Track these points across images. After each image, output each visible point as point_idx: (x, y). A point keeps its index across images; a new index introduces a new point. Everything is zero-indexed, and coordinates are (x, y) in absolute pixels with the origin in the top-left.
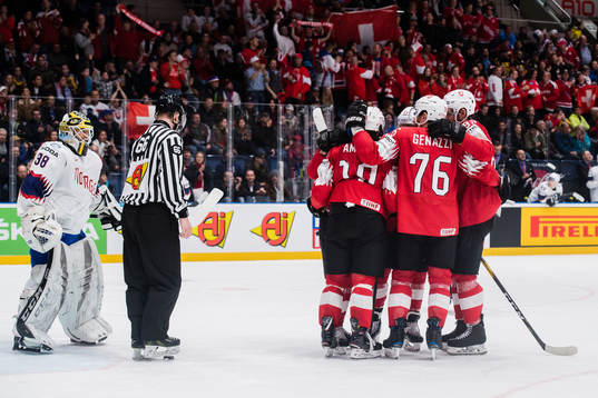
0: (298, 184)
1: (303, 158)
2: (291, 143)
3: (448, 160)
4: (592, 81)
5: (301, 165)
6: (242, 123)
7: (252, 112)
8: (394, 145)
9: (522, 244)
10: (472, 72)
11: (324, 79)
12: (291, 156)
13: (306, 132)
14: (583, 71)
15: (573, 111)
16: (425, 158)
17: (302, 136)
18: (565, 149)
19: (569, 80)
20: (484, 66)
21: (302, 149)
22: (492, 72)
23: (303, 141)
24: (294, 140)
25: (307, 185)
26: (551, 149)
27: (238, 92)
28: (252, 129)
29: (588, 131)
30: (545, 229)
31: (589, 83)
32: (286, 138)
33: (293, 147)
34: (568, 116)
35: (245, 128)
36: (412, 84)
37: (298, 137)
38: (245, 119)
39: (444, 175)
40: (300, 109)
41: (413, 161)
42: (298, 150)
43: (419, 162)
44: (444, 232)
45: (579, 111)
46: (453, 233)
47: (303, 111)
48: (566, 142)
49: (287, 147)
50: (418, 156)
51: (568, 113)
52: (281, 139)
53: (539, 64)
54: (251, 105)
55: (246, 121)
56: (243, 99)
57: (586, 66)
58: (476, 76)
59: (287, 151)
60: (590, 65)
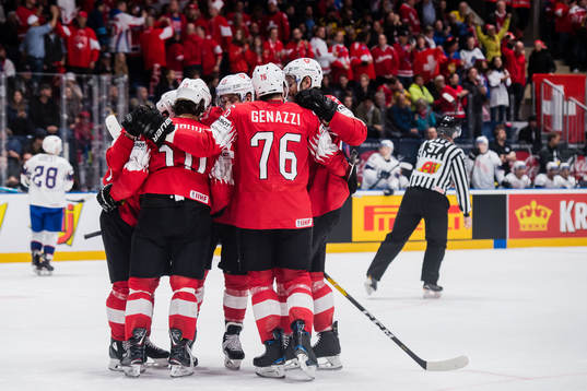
0: (87, 170)
1: (91, 139)
2: (77, 120)
3: (297, 138)
4: (437, 44)
5: (90, 148)
6: (18, 96)
7: (29, 84)
8: (230, 128)
9: (354, 239)
10: (292, 35)
11: (118, 43)
12: (77, 136)
13: (95, 108)
14: (426, 32)
15: (414, 80)
16: (269, 137)
17: (91, 113)
18: (405, 126)
19: (408, 44)
20: (306, 27)
21: (91, 128)
22: (315, 35)
23: (91, 119)
24: (81, 117)
25: (97, 171)
26: (387, 125)
27: (12, 59)
28: (29, 104)
29: (431, 105)
30: (381, 221)
31: (433, 46)
32: (71, 114)
33: (80, 126)
34: (407, 87)
35: (21, 103)
36: (219, 49)
37: (86, 114)
38: (21, 91)
39: (292, 156)
40: (88, 79)
41: (254, 142)
42: (86, 129)
43: (262, 143)
44: (300, 223)
45: (420, 80)
46: (310, 224)
47: (91, 82)
48: (406, 118)
49: (73, 126)
50: (259, 136)
51: (407, 83)
52: (65, 116)
53: (372, 25)
54: (27, 75)
55: (22, 94)
56: (18, 68)
57: (429, 28)
58: (297, 41)
59: (73, 130)
60: (434, 25)
